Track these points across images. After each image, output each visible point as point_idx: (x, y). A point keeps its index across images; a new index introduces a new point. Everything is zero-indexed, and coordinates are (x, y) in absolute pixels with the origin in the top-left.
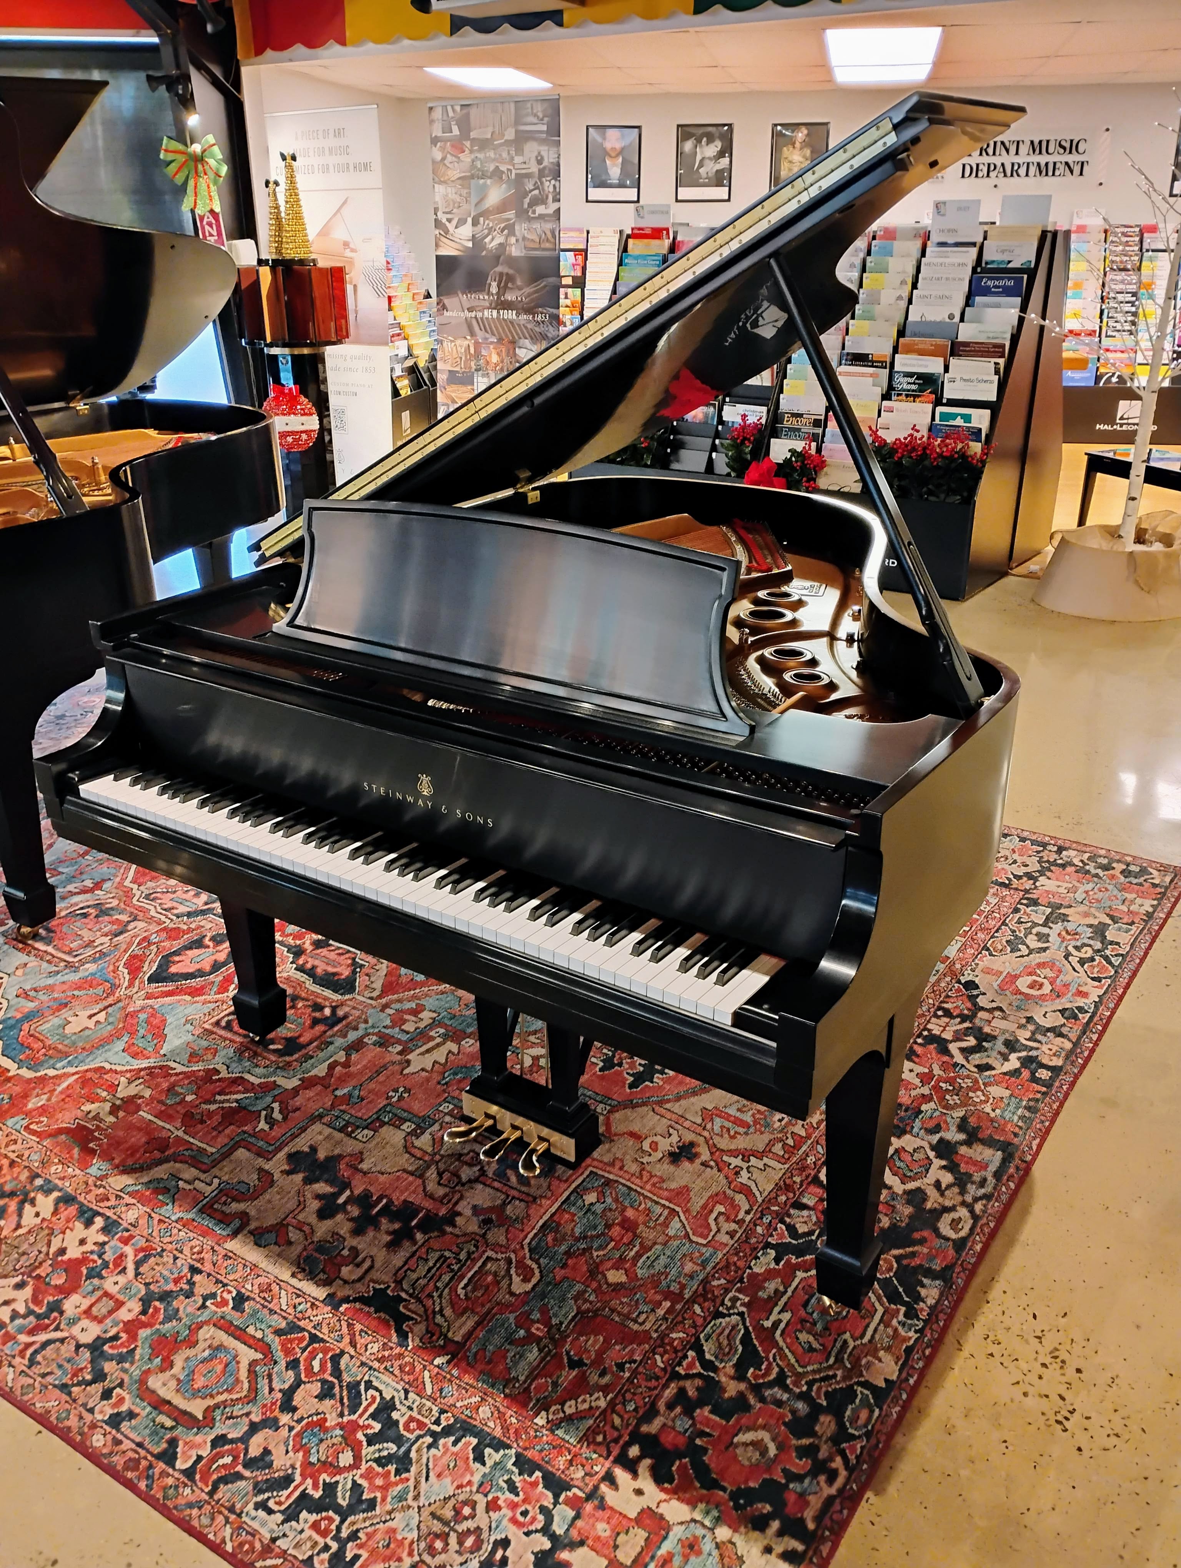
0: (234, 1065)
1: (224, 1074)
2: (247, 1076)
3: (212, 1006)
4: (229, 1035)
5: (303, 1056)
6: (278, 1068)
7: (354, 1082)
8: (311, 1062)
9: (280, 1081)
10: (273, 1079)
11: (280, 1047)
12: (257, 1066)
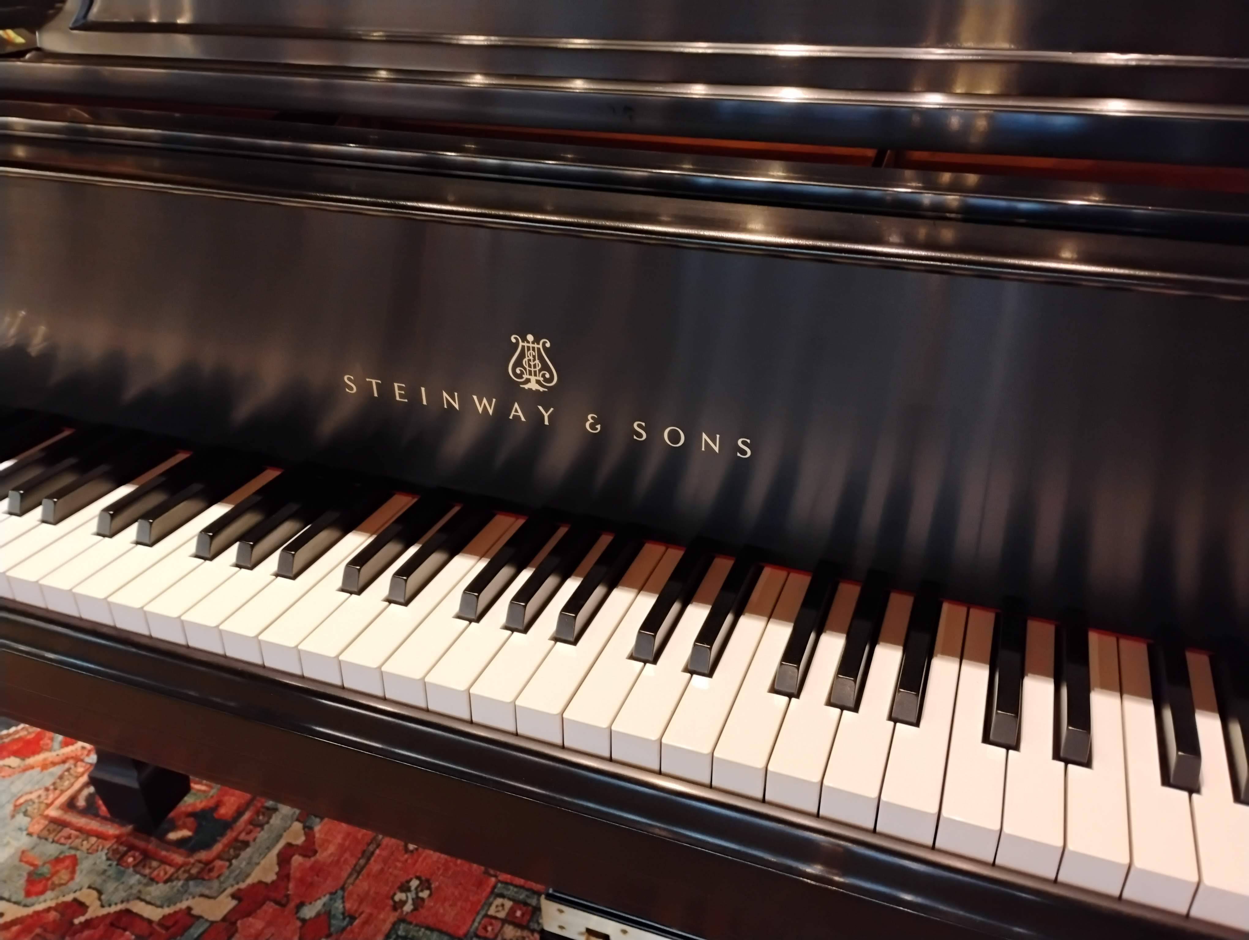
0: (110, 887)
1: (95, 910)
2: (139, 907)
3: (58, 770)
4: (94, 825)
5: (228, 846)
6: (191, 878)
7: (330, 885)
8: (246, 854)
9: (200, 907)
10: (183, 905)
11: (185, 833)
12: (153, 880)
